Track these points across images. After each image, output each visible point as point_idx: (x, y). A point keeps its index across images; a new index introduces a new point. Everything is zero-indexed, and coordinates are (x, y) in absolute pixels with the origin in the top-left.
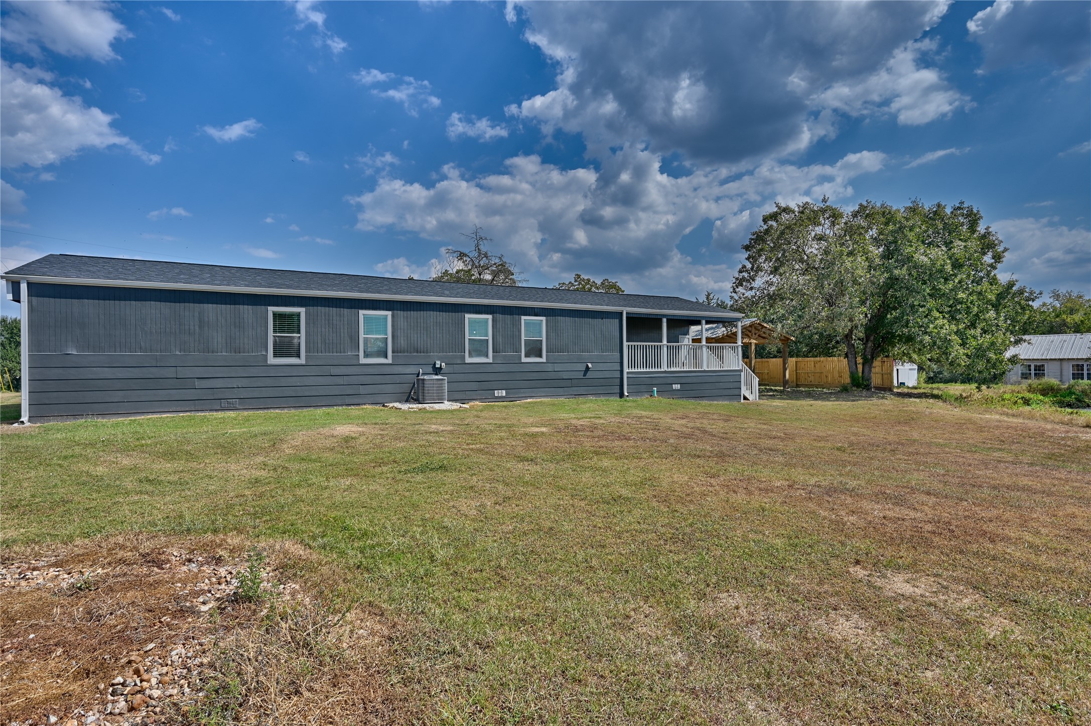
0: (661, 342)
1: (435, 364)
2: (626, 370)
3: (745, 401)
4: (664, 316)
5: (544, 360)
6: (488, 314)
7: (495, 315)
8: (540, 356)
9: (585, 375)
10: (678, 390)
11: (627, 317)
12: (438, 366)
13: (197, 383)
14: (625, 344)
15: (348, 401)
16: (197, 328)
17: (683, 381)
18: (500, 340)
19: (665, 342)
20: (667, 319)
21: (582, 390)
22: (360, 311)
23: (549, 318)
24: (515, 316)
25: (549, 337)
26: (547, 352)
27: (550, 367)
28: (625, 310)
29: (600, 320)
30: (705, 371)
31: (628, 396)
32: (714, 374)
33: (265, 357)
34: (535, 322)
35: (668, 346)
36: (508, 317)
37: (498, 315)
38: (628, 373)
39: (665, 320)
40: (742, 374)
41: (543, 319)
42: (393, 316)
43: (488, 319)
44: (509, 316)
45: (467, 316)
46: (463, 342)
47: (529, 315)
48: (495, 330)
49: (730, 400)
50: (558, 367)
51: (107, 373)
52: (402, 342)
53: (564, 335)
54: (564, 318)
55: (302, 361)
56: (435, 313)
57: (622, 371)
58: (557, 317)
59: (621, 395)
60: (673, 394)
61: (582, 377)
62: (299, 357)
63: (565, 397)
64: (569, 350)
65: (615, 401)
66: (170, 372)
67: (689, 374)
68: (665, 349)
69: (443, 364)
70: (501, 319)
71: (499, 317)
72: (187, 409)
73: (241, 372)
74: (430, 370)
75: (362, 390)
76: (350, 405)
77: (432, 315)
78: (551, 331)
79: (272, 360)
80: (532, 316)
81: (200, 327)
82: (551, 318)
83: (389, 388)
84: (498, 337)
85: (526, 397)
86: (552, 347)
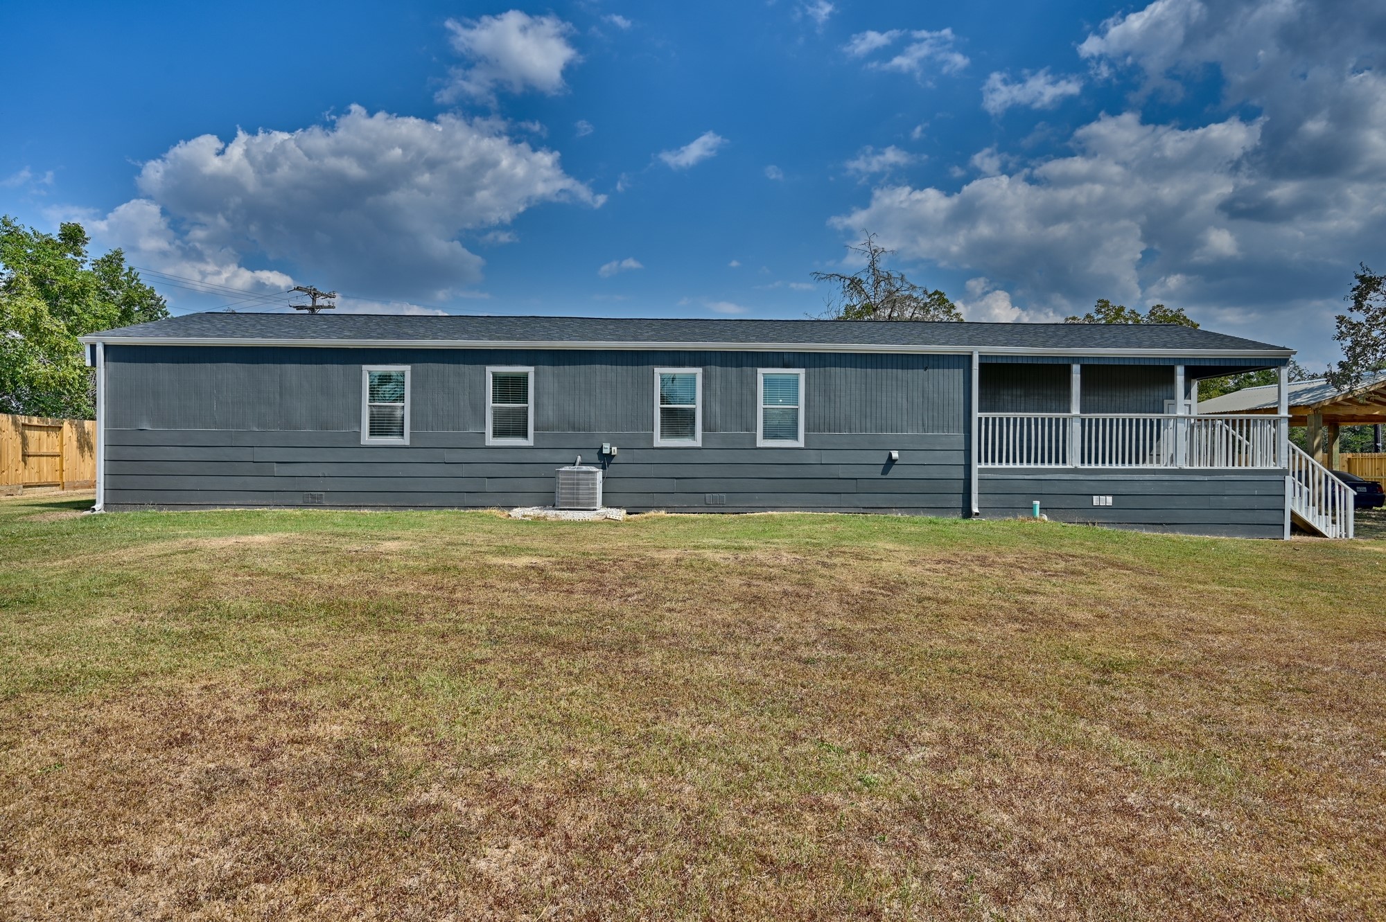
0: (1069, 411)
1: (601, 449)
2: (976, 466)
3: (1297, 538)
4: (1076, 359)
5: (801, 443)
6: (694, 365)
7: (708, 367)
8: (796, 438)
9: (885, 472)
10: (1106, 508)
11: (981, 365)
12: (606, 451)
13: (277, 469)
14: (976, 414)
15: (467, 499)
16: (277, 397)
17: (1122, 489)
18: (717, 408)
19: (1075, 410)
20: (1083, 368)
21: (879, 500)
22: (487, 367)
23: (812, 370)
24: (745, 368)
25: (812, 404)
26: (807, 429)
27: (812, 457)
28: (977, 351)
29: (921, 371)
30: (1181, 471)
31: (977, 514)
32: (1206, 478)
33: (358, 435)
34: (788, 377)
35: (1083, 421)
36: (733, 372)
37: (713, 367)
38: (981, 471)
39: (1076, 368)
40: (1289, 479)
41: (801, 372)
42: (536, 373)
43: (695, 374)
44: (734, 369)
45: (658, 371)
46: (650, 413)
47: (773, 366)
48: (708, 393)
49: (1251, 534)
50: (827, 457)
51: (180, 454)
52: (550, 413)
53: (843, 399)
54: (843, 369)
55: (406, 441)
56: (604, 366)
57: (968, 467)
58: (828, 369)
59: (968, 514)
60: (1094, 516)
61: (879, 476)
62: (403, 435)
63: (845, 510)
64: (853, 426)
65: (953, 523)
66: (245, 454)
67: (1136, 477)
68: (1077, 426)
69: (614, 449)
70: (718, 374)
71: (717, 370)
72: (264, 503)
73: (329, 455)
74: (595, 458)
75: (489, 485)
76: (466, 507)
77: (600, 371)
78: (817, 393)
79: (366, 439)
80: (778, 367)
81: (281, 395)
82: (817, 369)
83: (530, 484)
84: (713, 404)
85: (764, 508)
86: (817, 421)
